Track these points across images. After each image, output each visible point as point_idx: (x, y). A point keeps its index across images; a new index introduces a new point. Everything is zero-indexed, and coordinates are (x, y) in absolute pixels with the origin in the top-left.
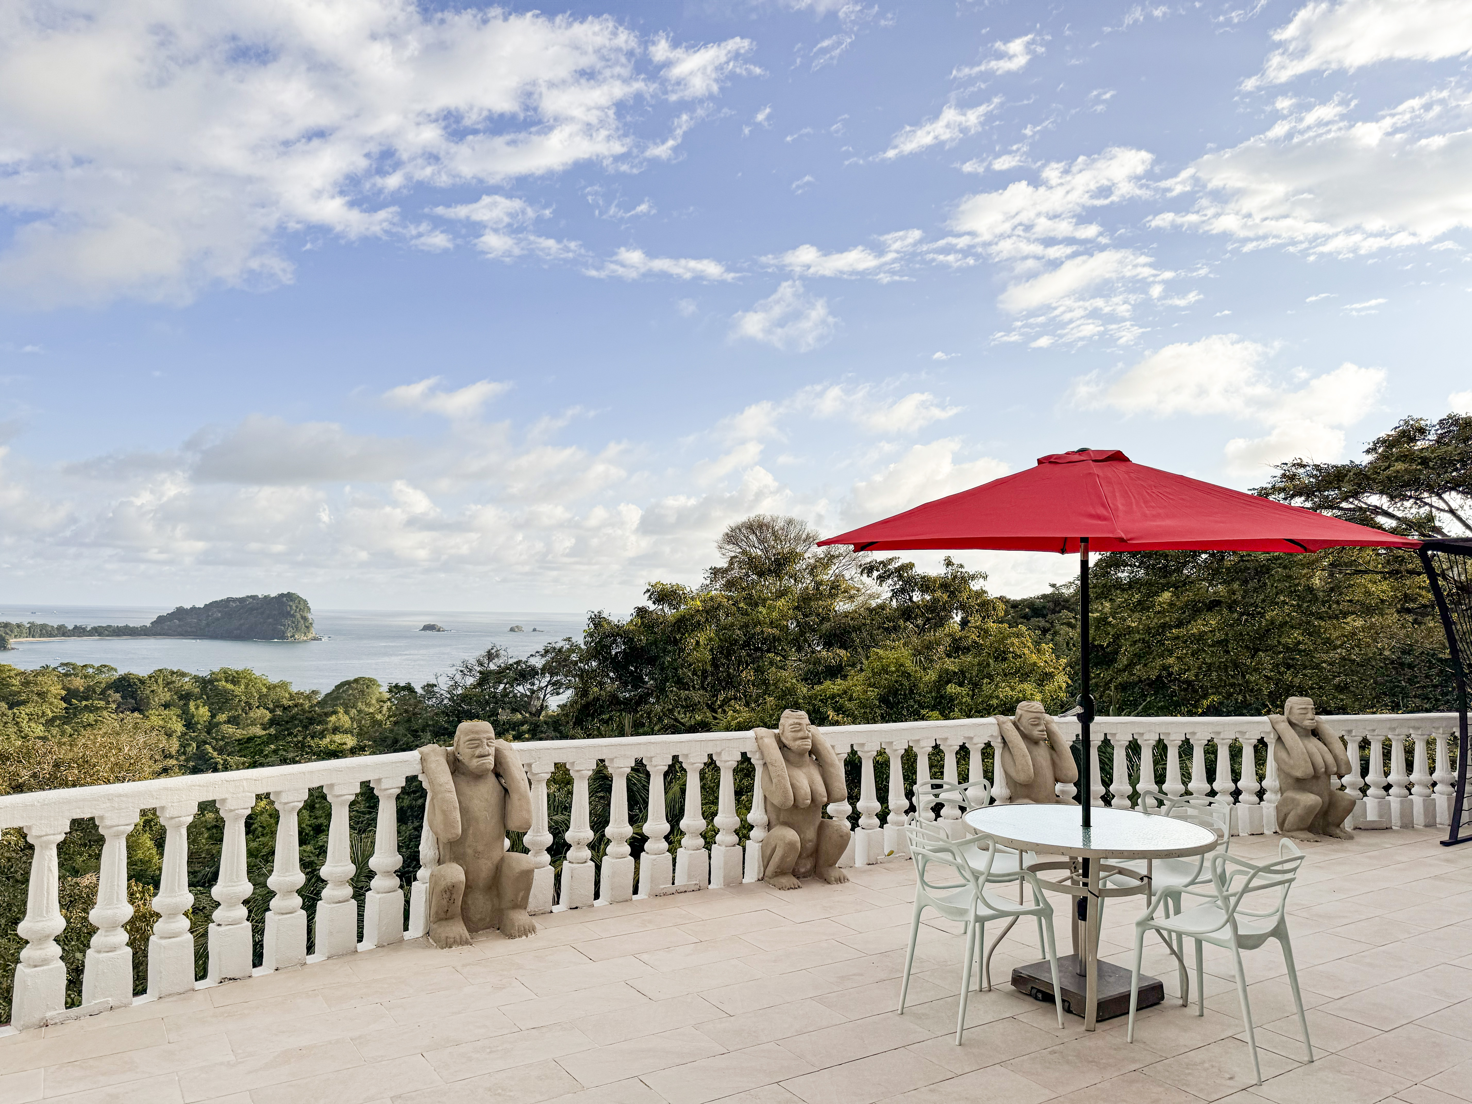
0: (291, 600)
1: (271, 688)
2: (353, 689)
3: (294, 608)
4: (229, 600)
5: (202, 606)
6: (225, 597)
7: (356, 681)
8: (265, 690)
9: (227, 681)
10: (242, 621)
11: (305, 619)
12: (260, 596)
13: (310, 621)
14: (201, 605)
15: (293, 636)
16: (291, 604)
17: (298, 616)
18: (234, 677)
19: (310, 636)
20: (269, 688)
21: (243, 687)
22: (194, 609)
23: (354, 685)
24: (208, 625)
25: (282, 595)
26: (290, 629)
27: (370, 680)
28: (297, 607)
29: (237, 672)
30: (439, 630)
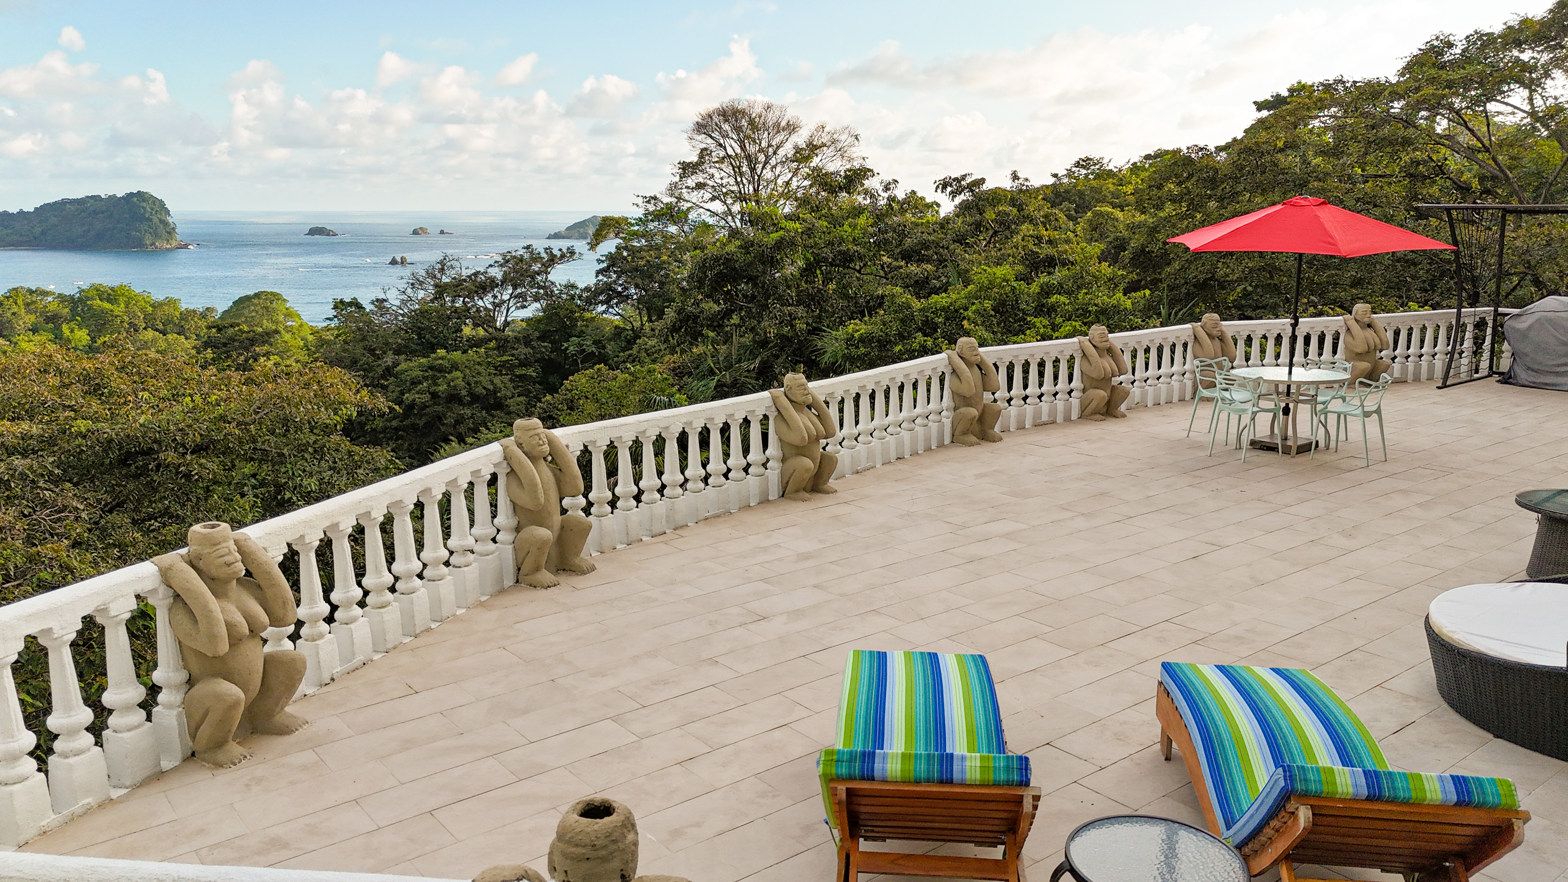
0: (144, 201)
1: (156, 306)
2: (255, 305)
3: (149, 210)
4: (64, 202)
5: (32, 210)
6: (58, 198)
7: (257, 295)
8: (150, 309)
9: (101, 300)
10: (86, 228)
11: (165, 224)
12: (103, 197)
13: (172, 226)
14: (30, 208)
15: (153, 244)
16: (144, 205)
17: (155, 220)
18: (109, 294)
19: (174, 244)
20: (152, 306)
21: (122, 305)
22: (21, 213)
23: (256, 301)
24: (43, 233)
25: (131, 195)
26: (148, 235)
27: (274, 294)
28: (152, 209)
29: (112, 289)
30: (328, 235)
